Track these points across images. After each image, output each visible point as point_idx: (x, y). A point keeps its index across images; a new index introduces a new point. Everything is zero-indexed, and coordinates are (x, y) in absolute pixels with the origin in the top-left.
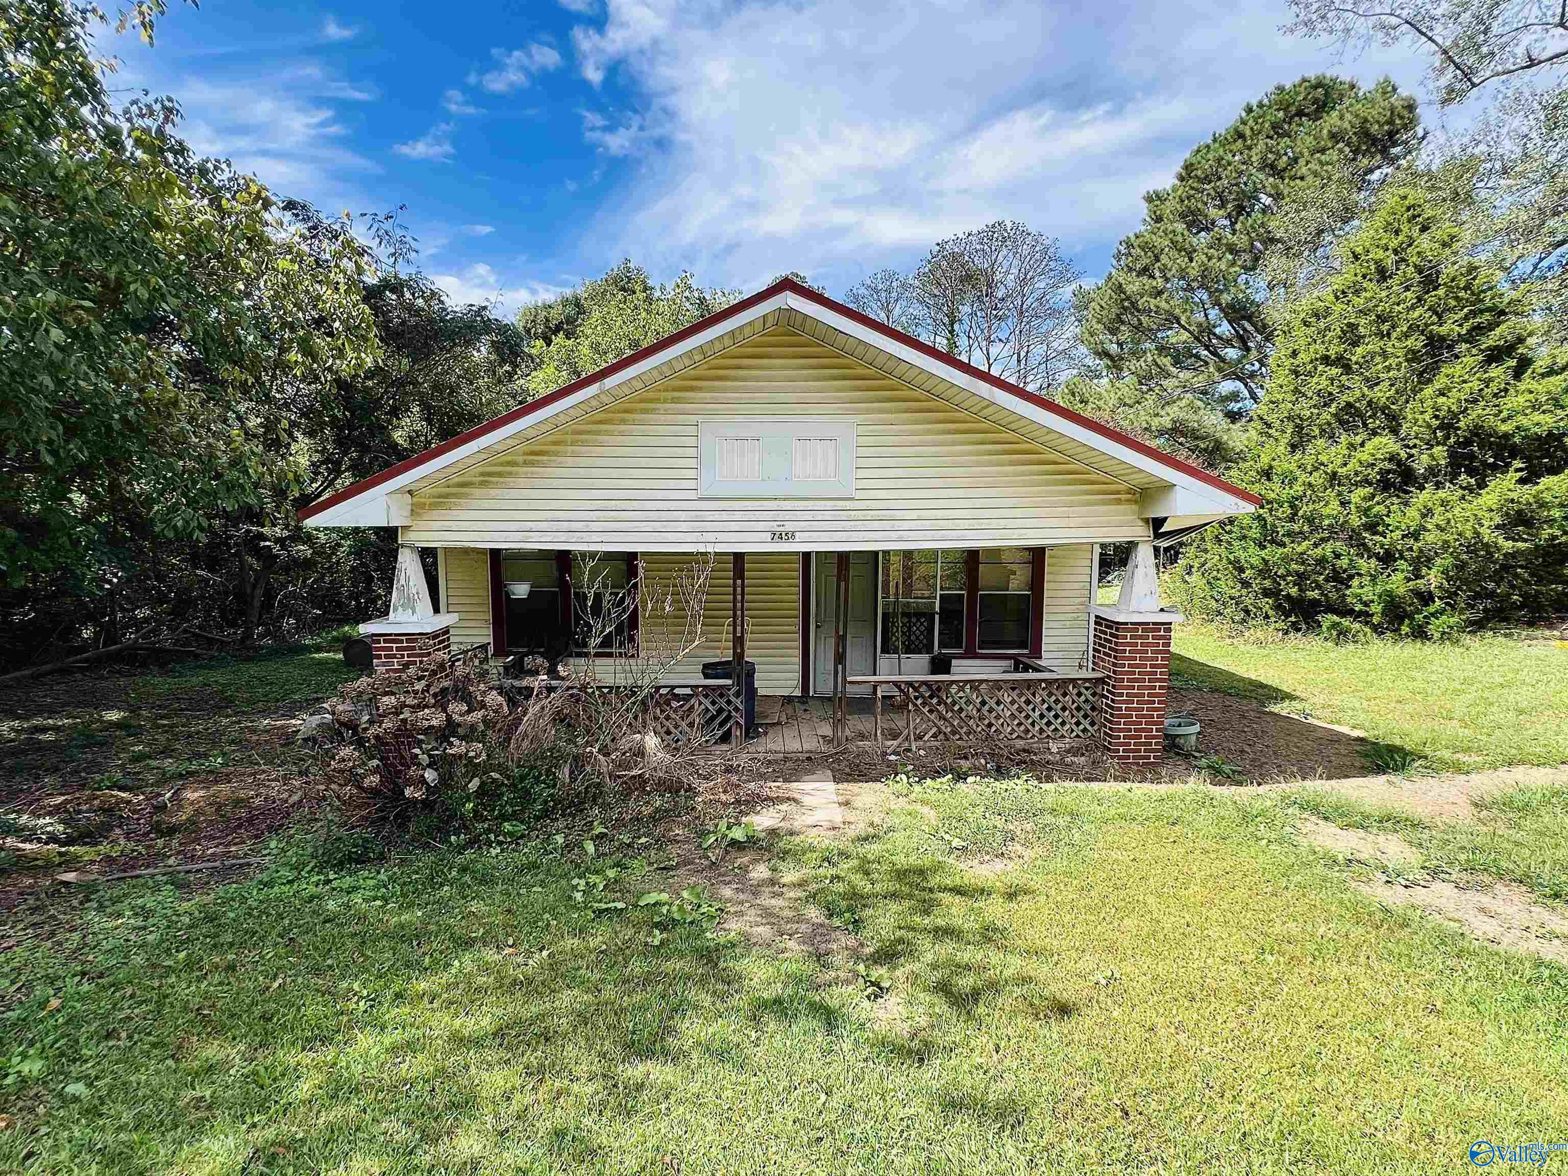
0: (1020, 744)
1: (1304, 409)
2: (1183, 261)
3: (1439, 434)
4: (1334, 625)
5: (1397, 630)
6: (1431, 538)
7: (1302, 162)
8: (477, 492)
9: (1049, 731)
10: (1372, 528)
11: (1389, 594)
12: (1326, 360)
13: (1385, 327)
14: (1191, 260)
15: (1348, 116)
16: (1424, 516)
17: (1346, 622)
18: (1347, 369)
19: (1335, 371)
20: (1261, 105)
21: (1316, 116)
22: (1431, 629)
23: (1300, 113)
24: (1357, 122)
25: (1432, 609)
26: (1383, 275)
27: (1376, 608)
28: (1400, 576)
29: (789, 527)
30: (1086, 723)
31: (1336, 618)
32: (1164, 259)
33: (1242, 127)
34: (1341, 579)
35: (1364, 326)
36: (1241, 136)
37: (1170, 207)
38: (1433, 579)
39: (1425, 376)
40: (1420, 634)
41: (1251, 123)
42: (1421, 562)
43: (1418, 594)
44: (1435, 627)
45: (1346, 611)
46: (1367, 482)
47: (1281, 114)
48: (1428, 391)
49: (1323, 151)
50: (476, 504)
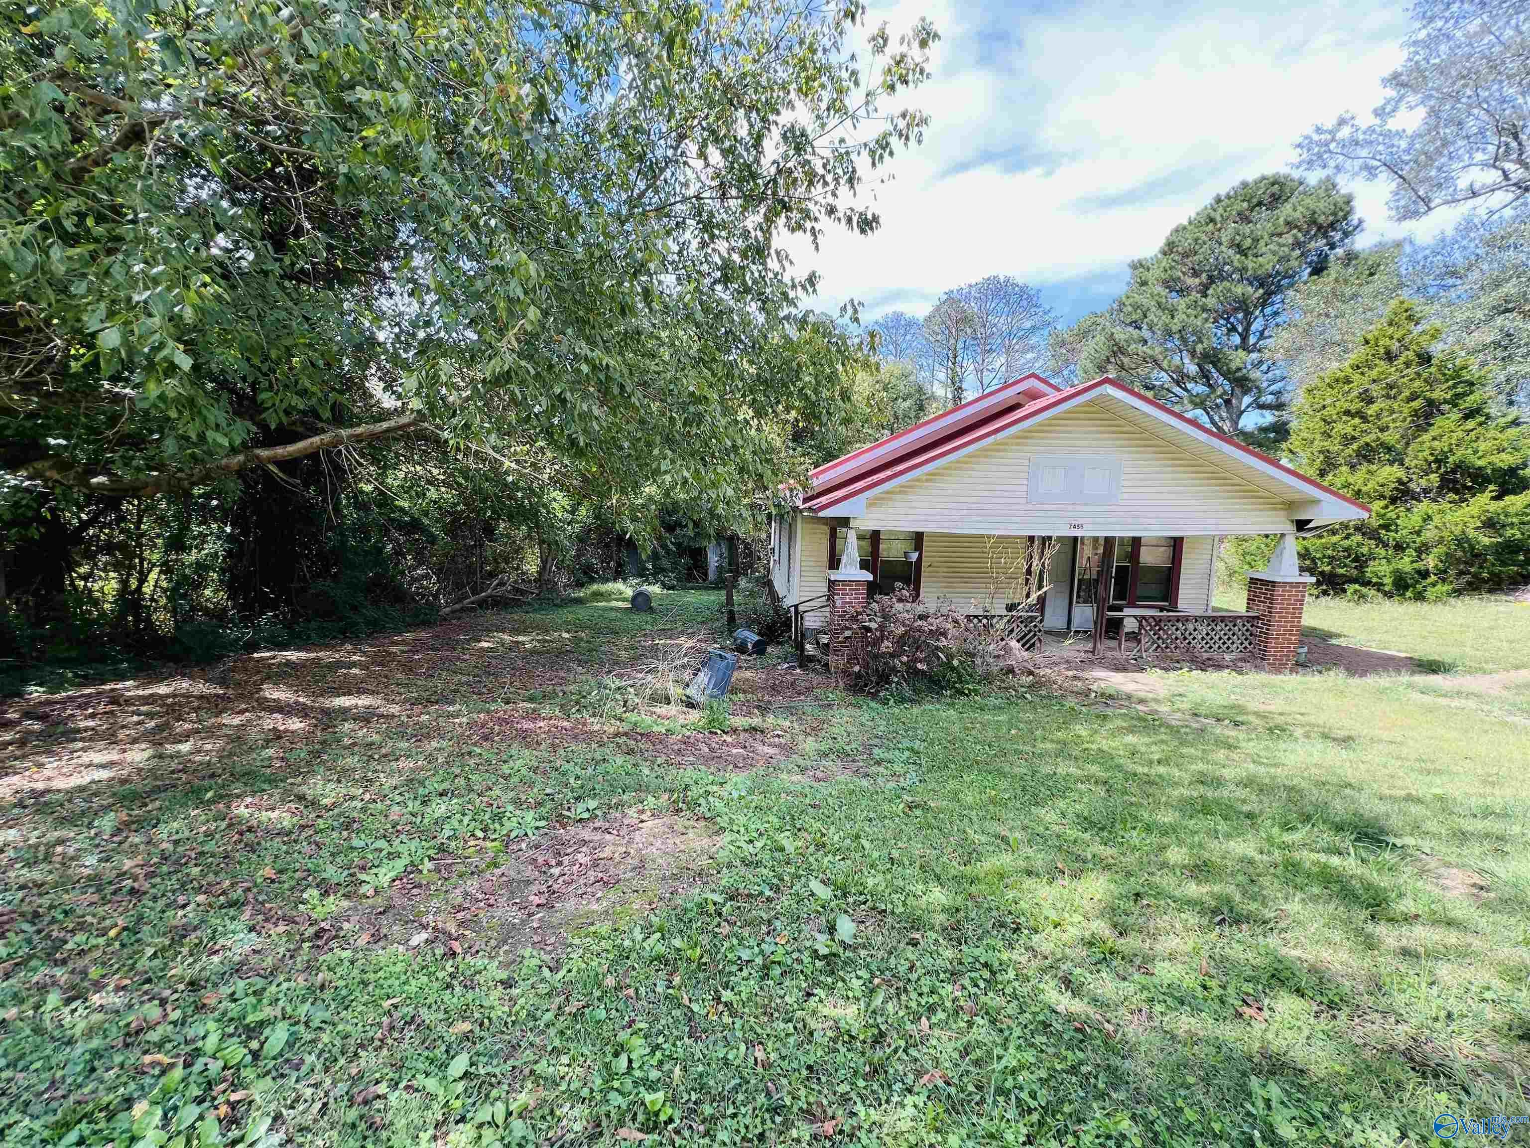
0: (1206, 656)
1: (1335, 447)
2: (1166, 318)
3: (1433, 466)
4: (1356, 591)
5: (1403, 595)
6: (1429, 534)
7: (1262, 243)
8: (898, 496)
9: (1224, 647)
10: (1386, 527)
11: (1398, 570)
12: (1347, 413)
13: (1393, 392)
14: (1173, 317)
15: (1300, 209)
16: (1425, 520)
17: (1364, 590)
18: (1365, 419)
19: (1357, 421)
20: (1229, 197)
21: (1271, 206)
22: (1427, 594)
23: (1260, 204)
24: (1307, 213)
25: (1429, 580)
26: (1390, 357)
27: (1388, 581)
28: (1407, 559)
29: (1080, 521)
30: (1246, 643)
31: (1357, 586)
32: (1151, 316)
33: (1213, 214)
34: (1361, 562)
35: (1376, 390)
36: (1212, 220)
37: (1155, 274)
38: (1431, 562)
39: (1421, 429)
40: (1420, 597)
41: (1221, 210)
42: (1423, 550)
43: (1419, 572)
44: (1430, 593)
45: (1367, 583)
46: (1382, 497)
47: (1245, 205)
48: (1426, 437)
49: (1280, 235)
50: (897, 504)
